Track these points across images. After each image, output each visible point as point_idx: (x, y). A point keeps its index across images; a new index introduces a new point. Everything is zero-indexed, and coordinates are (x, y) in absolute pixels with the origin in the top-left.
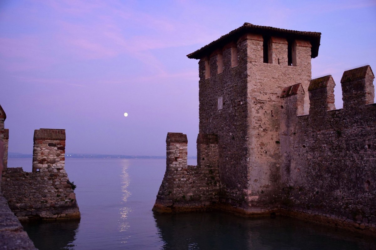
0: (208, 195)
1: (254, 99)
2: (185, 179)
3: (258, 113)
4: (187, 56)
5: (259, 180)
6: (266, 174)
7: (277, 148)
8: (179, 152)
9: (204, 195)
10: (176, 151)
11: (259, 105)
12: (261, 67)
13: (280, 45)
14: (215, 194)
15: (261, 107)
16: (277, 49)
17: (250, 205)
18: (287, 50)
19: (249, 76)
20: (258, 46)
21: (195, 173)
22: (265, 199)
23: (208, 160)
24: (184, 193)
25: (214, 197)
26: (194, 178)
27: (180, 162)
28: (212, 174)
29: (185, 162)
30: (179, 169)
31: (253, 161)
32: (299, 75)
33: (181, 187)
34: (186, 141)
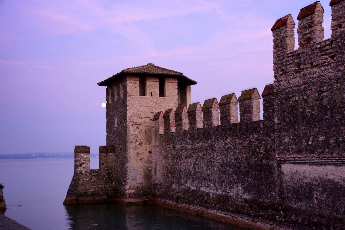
0: (105, 191)
1: (132, 122)
2: (88, 180)
3: (135, 132)
4: (97, 84)
5: (135, 179)
6: (141, 174)
7: (150, 156)
8: (83, 160)
9: (103, 190)
10: (81, 159)
11: (136, 126)
12: (138, 99)
13: (153, 82)
14: (111, 190)
15: (137, 127)
16: (150, 85)
17: (128, 196)
18: (158, 85)
19: (128, 106)
20: (135, 84)
21: (96, 175)
22: (139, 192)
23: (107, 165)
24: (87, 189)
25: (110, 192)
26: (95, 179)
27: (84, 167)
28: (109, 175)
29: (88, 167)
30: (83, 172)
31: (131, 165)
32: (167, 103)
33: (84, 185)
34: (89, 152)
